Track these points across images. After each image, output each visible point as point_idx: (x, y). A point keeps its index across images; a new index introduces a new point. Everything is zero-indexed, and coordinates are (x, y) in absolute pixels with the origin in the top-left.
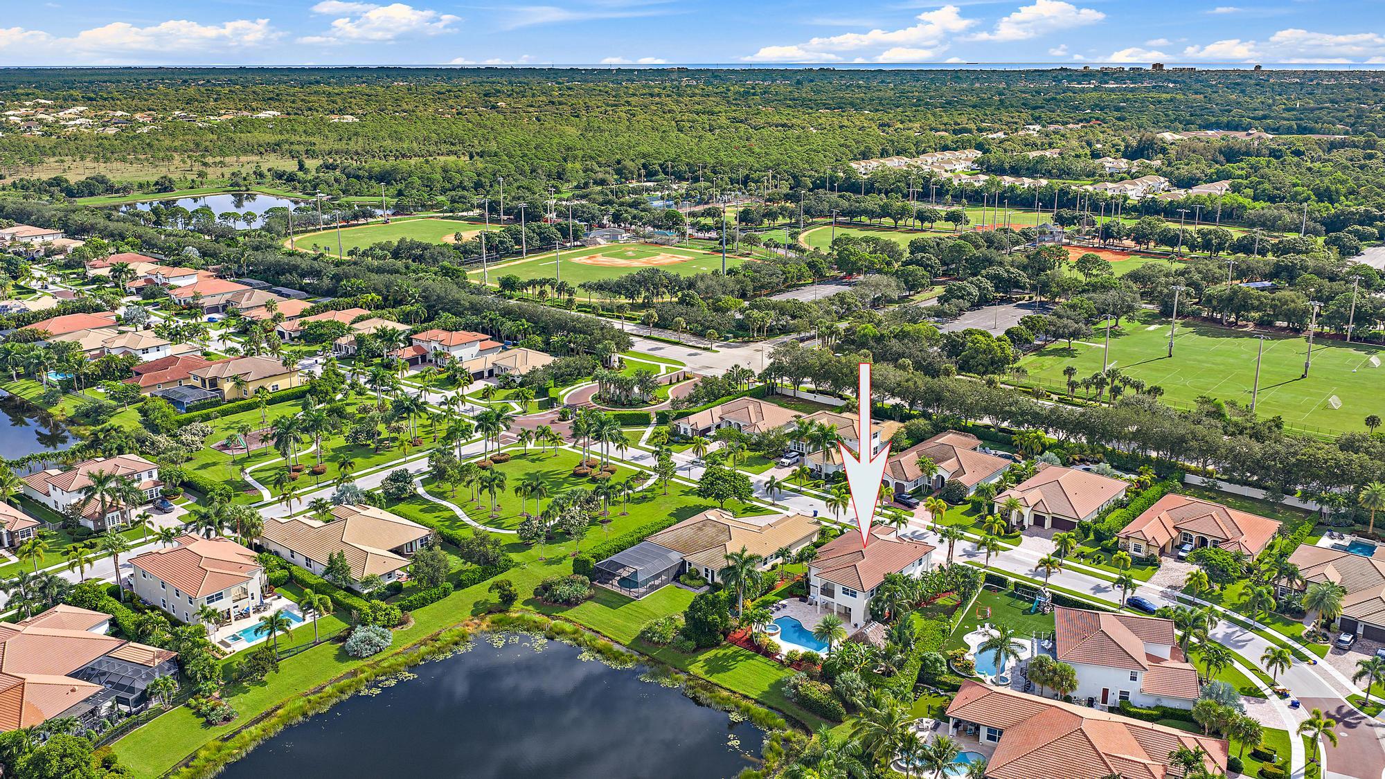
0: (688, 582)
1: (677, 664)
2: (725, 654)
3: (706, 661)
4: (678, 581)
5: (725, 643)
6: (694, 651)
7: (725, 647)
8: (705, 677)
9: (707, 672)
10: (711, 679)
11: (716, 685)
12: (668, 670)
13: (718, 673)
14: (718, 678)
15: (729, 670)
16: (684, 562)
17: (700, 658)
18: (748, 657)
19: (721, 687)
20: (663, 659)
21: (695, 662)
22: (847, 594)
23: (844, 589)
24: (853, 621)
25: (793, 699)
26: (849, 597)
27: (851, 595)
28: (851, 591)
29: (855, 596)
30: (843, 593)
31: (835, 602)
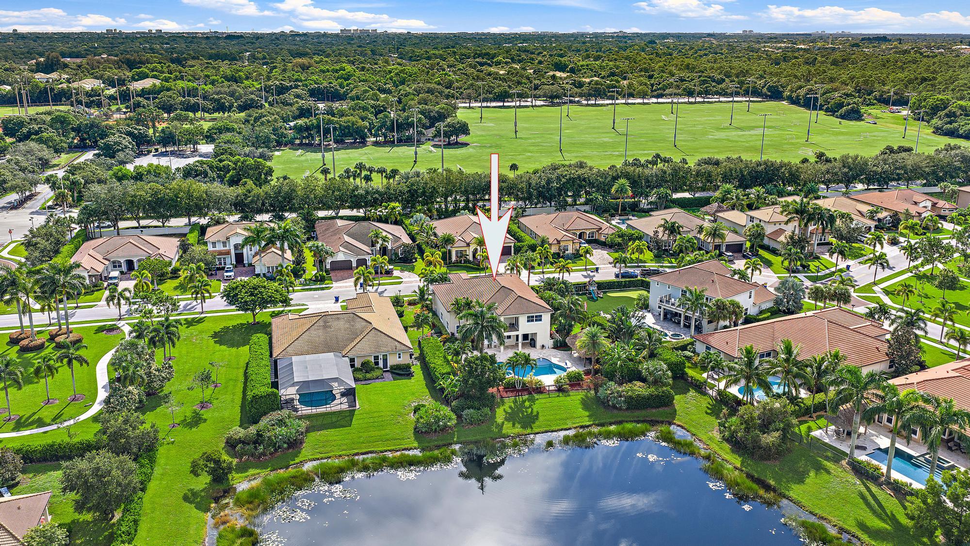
0: (367, 376)
22: (532, 321)
23: (528, 317)
24: (539, 344)
25: (624, 407)
26: (535, 323)
27: (536, 320)
28: (536, 316)
29: (541, 320)
30: (528, 321)
31: (520, 333)
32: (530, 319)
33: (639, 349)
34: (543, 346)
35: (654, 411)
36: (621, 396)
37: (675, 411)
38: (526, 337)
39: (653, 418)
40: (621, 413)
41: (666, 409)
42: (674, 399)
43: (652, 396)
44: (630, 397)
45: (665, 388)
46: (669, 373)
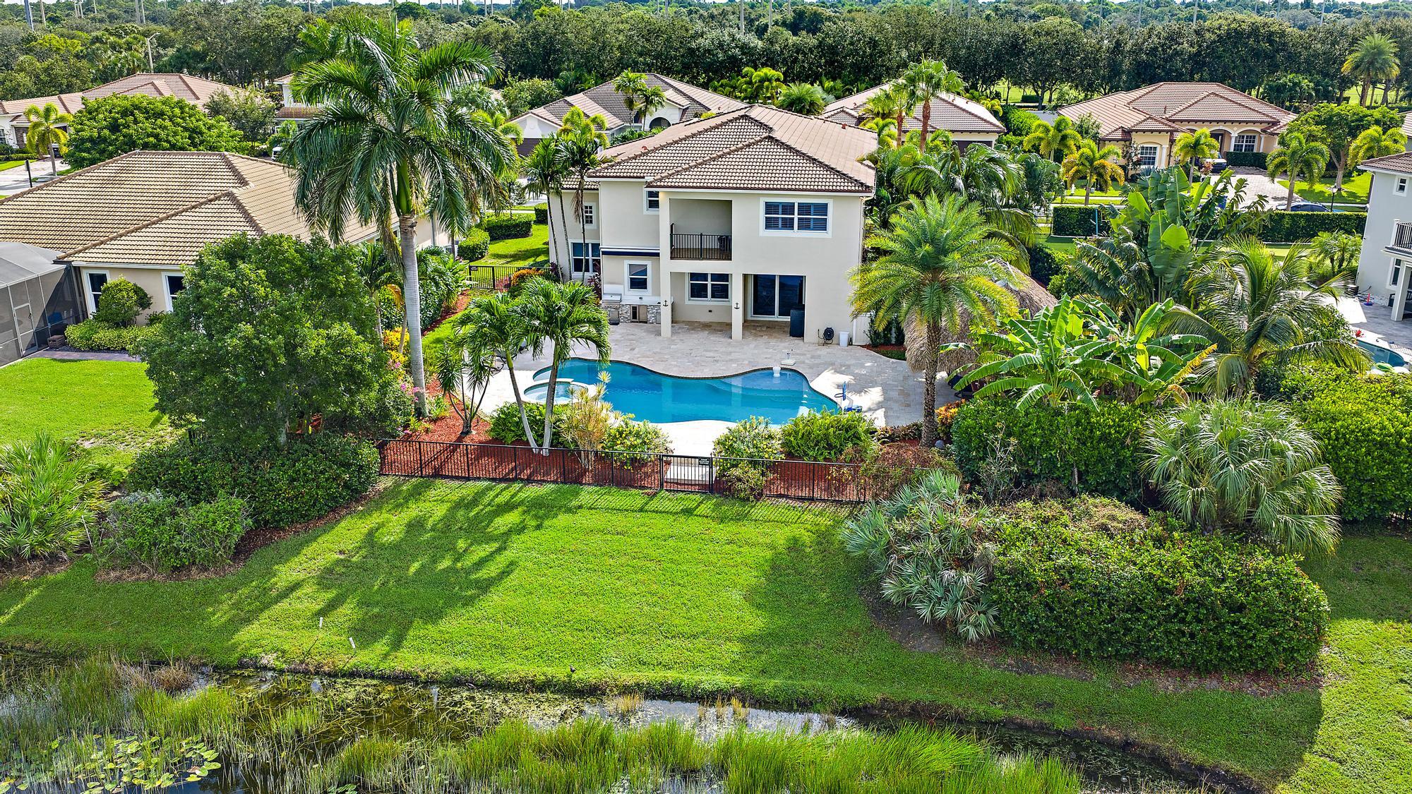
0: (105, 335)
1: (163, 640)
2: (415, 526)
3: (326, 578)
4: (64, 345)
5: (385, 483)
6: (242, 551)
7: (393, 499)
8: (368, 657)
9: (364, 633)
10: (406, 660)
11: (455, 681)
12: (108, 688)
13: (433, 616)
14: (447, 644)
15: (485, 587)
16: (73, 272)
17: (286, 573)
18: (542, 510)
19: (492, 685)
20: (60, 636)
21: (265, 601)
22: (788, 225)
23: (770, 208)
24: (814, 322)
25: (976, 625)
26: (796, 233)
27: (804, 225)
28: (804, 208)
29: (822, 225)
30: (770, 224)
31: (737, 268)
32: (778, 216)
33: (1179, 348)
34: (829, 334)
35: (1166, 685)
36: (965, 562)
37: (1315, 716)
38: (761, 287)
39: (1142, 735)
40: (948, 660)
41: (1252, 690)
42: (1318, 638)
43: (1163, 591)
44: (1017, 574)
45: (1261, 561)
46: (1324, 484)
